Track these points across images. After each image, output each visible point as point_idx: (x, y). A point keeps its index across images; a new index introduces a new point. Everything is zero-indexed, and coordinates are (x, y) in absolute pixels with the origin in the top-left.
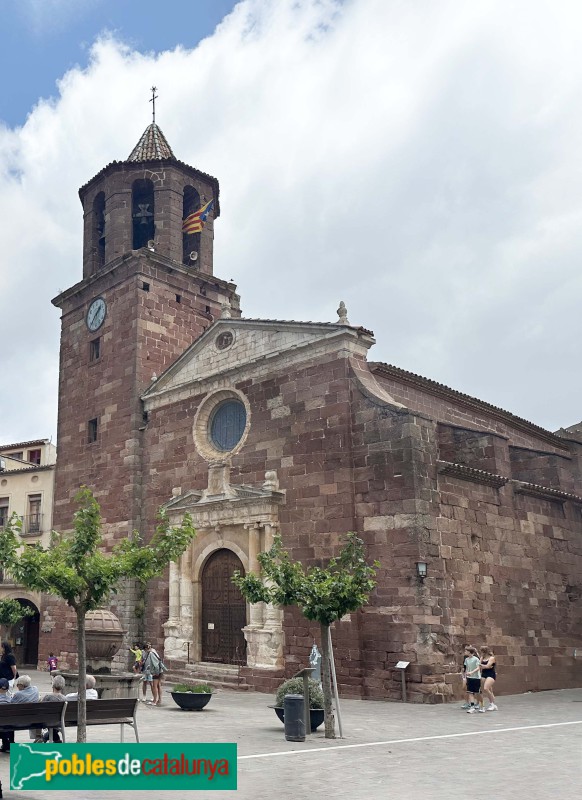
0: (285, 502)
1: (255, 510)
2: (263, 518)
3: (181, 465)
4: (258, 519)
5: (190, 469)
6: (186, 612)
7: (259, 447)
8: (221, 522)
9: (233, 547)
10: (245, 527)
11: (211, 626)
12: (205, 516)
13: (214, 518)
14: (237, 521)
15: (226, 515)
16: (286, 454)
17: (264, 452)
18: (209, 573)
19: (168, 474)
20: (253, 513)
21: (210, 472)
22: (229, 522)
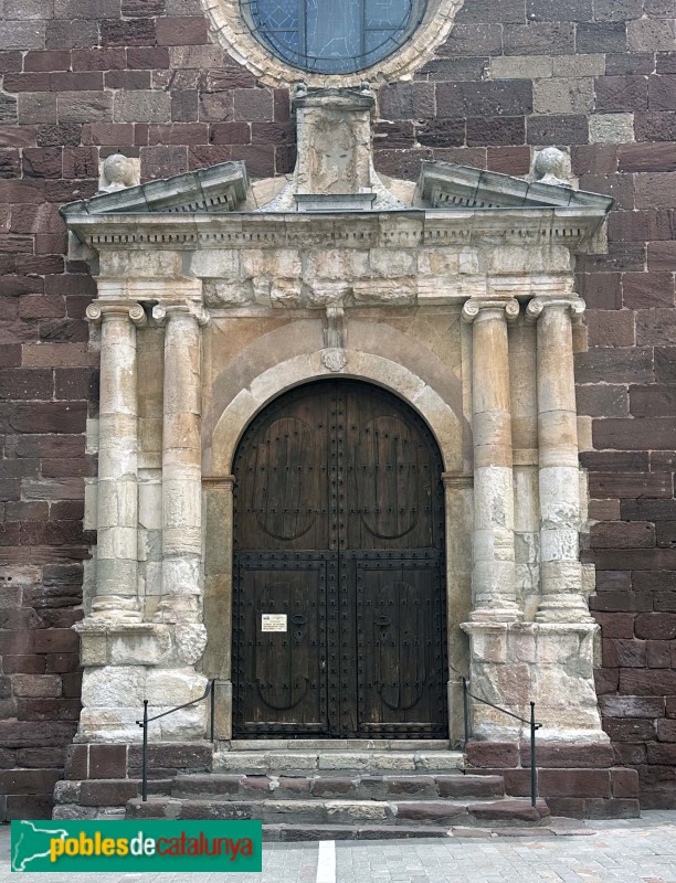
0: (601, 248)
1: (503, 259)
2: (544, 285)
3: (140, 83)
4: (524, 287)
5: (183, 101)
6: (186, 577)
7: (500, 70)
8: (361, 288)
9: (393, 375)
10: (469, 310)
11: (275, 623)
12: (287, 262)
13: (331, 274)
14: (435, 288)
15: (383, 266)
16: (608, 104)
17: (521, 90)
18: (265, 455)
19: (69, 104)
20: (498, 266)
21: (305, 121)
22: (397, 291)
